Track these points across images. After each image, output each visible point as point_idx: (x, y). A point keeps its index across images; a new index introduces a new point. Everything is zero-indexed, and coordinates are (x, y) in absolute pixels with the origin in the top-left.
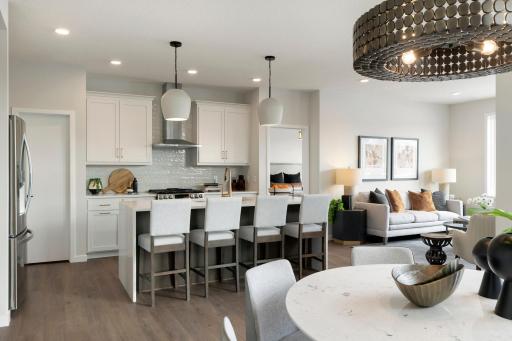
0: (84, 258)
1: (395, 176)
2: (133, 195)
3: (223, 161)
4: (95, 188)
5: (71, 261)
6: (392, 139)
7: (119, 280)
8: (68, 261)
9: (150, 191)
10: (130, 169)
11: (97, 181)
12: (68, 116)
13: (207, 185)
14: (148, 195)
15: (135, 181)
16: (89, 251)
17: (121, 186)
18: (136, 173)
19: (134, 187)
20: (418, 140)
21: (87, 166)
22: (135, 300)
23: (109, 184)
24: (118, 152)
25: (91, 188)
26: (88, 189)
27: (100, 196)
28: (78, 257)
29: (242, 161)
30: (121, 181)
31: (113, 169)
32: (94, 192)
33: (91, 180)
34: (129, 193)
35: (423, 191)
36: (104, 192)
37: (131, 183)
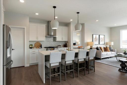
0: (28, 65)
1: (100, 44)
2: (41, 49)
3: (62, 40)
4: (31, 47)
5: (25, 66)
6: (99, 35)
7: (38, 73)
8: (24, 66)
9: (45, 47)
10: (40, 42)
11: (32, 45)
12: (24, 28)
13: (58, 46)
14: (44, 48)
15: (41, 45)
16: (30, 63)
17: (38, 46)
18: (41, 43)
19: (41, 46)
20: (105, 35)
21: (29, 41)
22: (44, 83)
23: (35, 46)
24: (37, 38)
25: (30, 47)
26: (29, 47)
27: (32, 49)
28: (27, 65)
29: (66, 40)
30: (38, 45)
31: (36, 42)
32: (31, 48)
33: (30, 45)
34: (40, 48)
35: (106, 47)
36: (33, 48)
37: (40, 45)
